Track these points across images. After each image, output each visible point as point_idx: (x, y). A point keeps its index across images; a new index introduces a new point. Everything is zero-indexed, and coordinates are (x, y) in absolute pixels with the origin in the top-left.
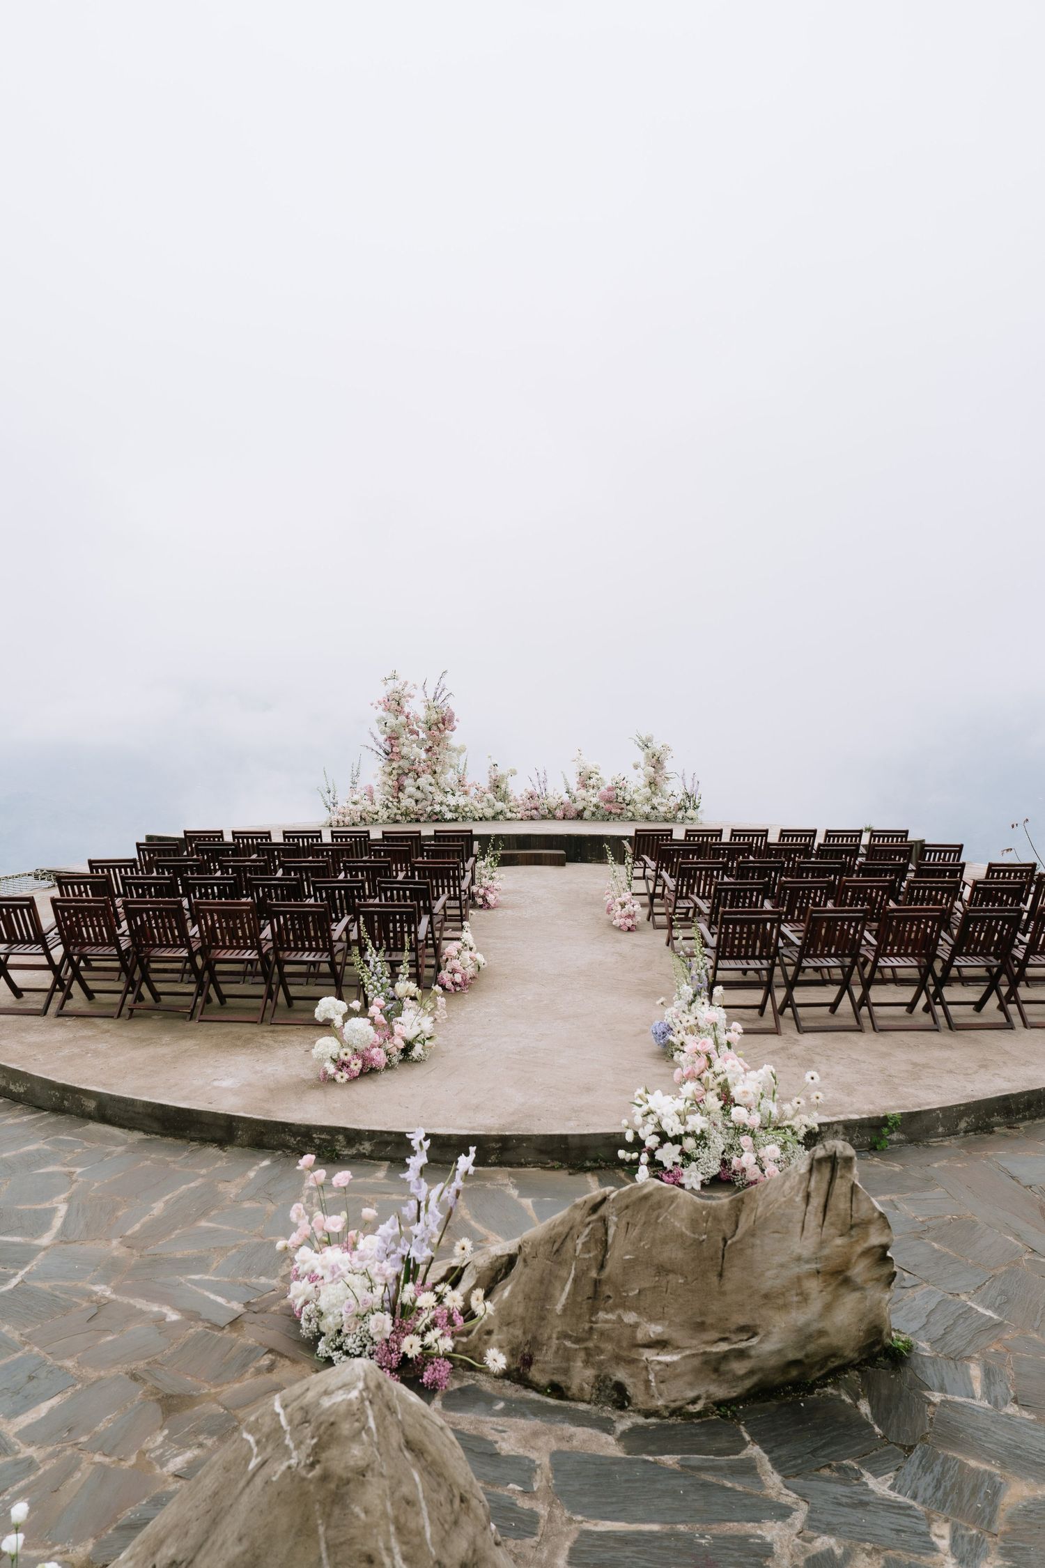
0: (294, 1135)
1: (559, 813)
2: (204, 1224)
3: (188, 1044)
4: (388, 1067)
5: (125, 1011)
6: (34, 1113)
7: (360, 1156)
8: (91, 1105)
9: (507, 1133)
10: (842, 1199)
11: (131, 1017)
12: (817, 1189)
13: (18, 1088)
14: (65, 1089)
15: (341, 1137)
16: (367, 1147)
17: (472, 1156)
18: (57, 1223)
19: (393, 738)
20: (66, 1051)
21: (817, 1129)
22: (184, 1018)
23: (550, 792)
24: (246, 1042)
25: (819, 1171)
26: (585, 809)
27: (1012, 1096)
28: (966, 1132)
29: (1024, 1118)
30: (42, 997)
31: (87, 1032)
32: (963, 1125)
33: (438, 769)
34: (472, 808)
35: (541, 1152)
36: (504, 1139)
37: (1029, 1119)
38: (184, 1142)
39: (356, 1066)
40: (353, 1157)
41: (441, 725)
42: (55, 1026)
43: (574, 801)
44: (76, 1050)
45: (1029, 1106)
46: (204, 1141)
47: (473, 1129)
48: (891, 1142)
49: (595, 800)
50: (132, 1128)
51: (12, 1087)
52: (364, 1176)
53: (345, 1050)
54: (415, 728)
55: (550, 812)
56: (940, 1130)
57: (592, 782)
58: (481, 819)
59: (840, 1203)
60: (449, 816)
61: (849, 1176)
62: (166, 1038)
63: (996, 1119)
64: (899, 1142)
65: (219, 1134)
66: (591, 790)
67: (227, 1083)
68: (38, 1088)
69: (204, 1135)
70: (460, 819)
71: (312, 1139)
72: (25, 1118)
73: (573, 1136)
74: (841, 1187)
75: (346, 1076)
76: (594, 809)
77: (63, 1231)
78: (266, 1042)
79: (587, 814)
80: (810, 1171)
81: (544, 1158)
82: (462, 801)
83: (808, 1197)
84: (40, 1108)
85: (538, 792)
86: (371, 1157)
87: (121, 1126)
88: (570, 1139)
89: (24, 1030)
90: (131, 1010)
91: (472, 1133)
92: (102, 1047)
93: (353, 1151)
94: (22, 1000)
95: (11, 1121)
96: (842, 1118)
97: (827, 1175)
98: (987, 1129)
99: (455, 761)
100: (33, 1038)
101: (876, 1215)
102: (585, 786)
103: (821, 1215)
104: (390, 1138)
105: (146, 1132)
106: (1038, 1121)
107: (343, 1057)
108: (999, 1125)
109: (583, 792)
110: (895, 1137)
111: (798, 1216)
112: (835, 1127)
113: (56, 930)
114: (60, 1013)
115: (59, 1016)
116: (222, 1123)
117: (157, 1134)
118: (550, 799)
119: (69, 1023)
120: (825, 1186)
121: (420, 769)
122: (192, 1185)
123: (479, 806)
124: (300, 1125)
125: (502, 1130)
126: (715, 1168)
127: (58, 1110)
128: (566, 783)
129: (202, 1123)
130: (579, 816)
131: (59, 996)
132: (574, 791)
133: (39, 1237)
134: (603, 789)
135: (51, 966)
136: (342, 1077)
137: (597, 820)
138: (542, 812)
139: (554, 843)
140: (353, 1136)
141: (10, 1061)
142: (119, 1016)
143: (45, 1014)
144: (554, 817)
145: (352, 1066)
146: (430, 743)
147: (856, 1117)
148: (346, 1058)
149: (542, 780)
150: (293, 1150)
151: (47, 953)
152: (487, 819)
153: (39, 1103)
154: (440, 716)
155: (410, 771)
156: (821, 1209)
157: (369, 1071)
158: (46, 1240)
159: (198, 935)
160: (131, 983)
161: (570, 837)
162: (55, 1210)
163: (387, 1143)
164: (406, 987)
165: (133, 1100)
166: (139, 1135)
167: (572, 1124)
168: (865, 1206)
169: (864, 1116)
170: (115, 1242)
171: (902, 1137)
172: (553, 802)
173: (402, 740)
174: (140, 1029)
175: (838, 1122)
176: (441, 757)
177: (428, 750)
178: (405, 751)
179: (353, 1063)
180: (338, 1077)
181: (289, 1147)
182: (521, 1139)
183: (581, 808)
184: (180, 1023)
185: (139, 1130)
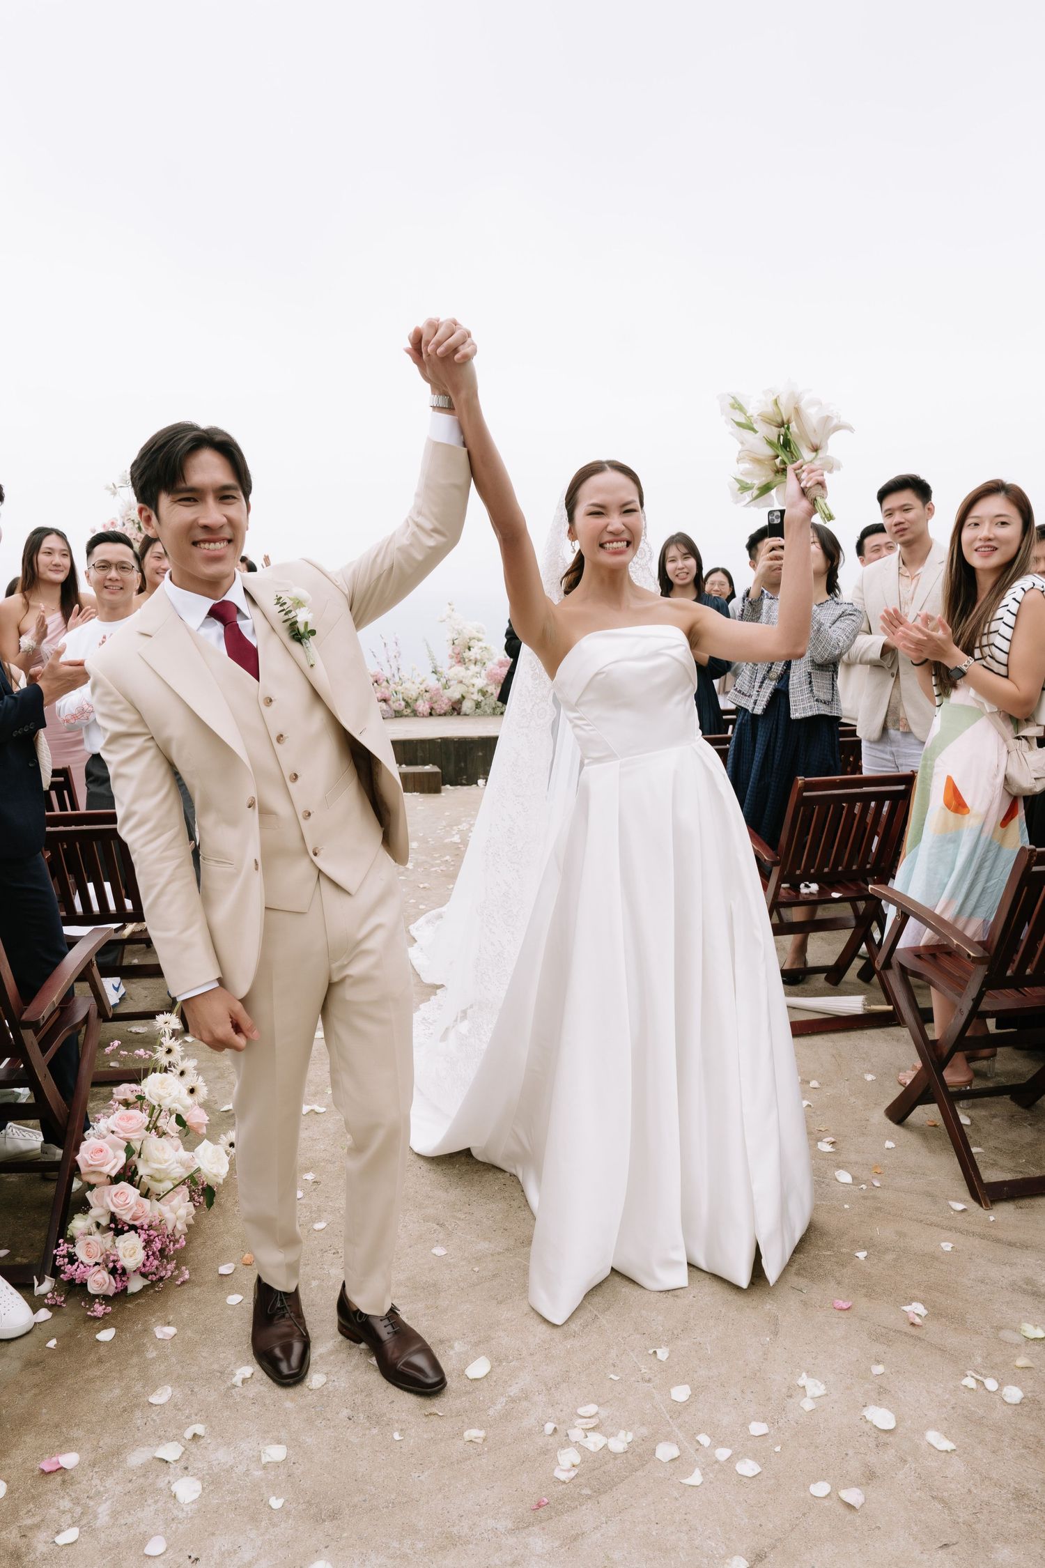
1: (423, 707)
23: (405, 673)
26: (463, 697)
43: (446, 686)
49: (480, 682)
55: (408, 705)
57: (473, 654)
66: (472, 667)
76: (480, 698)
79: (467, 706)
85: (387, 674)
102: (461, 661)
109: (459, 671)
118: (408, 685)
128: (433, 659)
130: (456, 709)
132: (444, 669)
134: (490, 665)
137: (484, 714)
138: (395, 706)
139: (420, 754)
144: (415, 713)
149: (392, 654)
161: (445, 741)
172: (412, 690)
183: (457, 696)
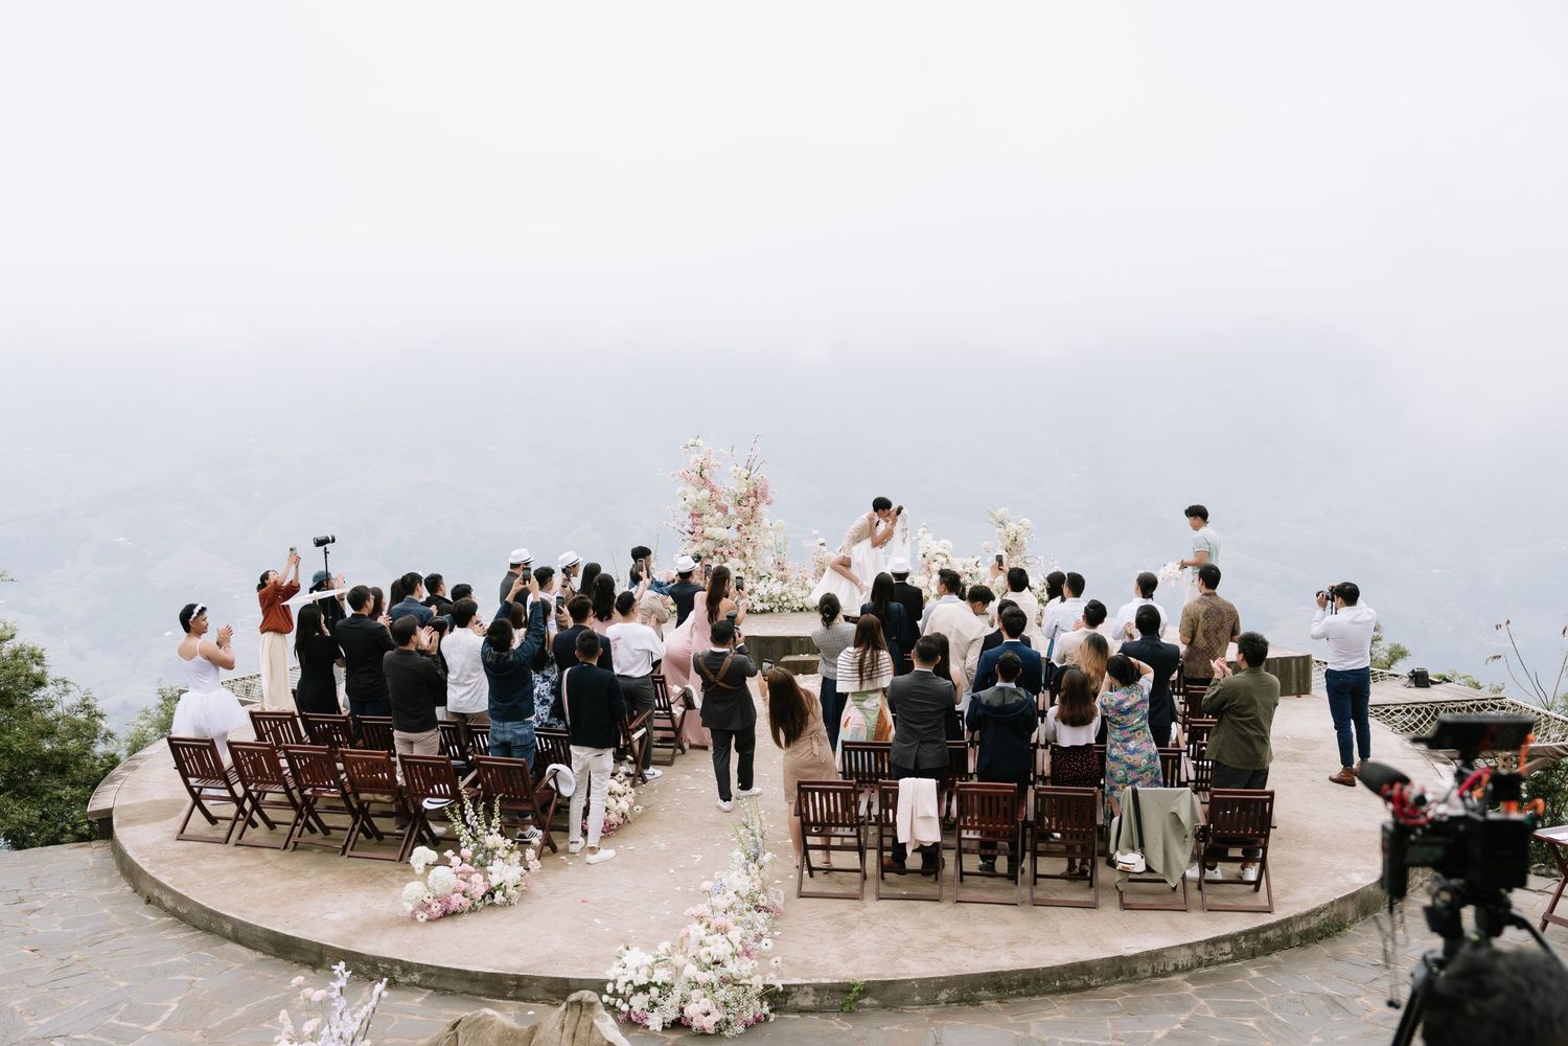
0: (365, 963)
2: (266, 1025)
3: (328, 878)
4: (473, 910)
5: (291, 844)
6: (192, 931)
7: (412, 984)
8: (229, 928)
9: (522, 974)
10: (584, 1030)
11: (294, 849)
12: (569, 1022)
13: (183, 910)
14: (212, 913)
15: (398, 968)
16: (416, 977)
17: (384, 984)
18: (165, 1016)
19: (697, 515)
20: (226, 880)
21: (781, 989)
22: (336, 851)
24: (375, 878)
25: (572, 1010)
27: (1003, 973)
28: (948, 1002)
29: (1020, 995)
30: (228, 824)
31: (252, 863)
32: (943, 996)
33: (749, 551)
34: (790, 597)
35: (549, 991)
36: (519, 978)
37: (1026, 996)
38: (290, 962)
39: (436, 909)
40: (407, 985)
41: (752, 500)
42: (230, 854)
44: (235, 879)
45: (1024, 983)
46: (304, 963)
47: (498, 968)
48: (864, 1006)
50: (255, 949)
51: (179, 908)
52: (404, 1000)
53: (429, 894)
54: (723, 502)
56: (917, 998)
58: (801, 610)
59: (583, 1034)
60: (759, 607)
61: (591, 1015)
62: (313, 872)
63: (983, 993)
64: (871, 1006)
65: (314, 958)
67: (336, 916)
68: (194, 910)
69: (303, 959)
70: (776, 610)
71: (377, 968)
72: (181, 936)
73: (573, 979)
74: (584, 1022)
75: (426, 916)
77: (166, 1023)
78: (393, 880)
80: (566, 1009)
81: (550, 996)
82: (777, 589)
83: (563, 1027)
84: (197, 927)
86: (419, 986)
87: (249, 947)
88: (571, 983)
89: (203, 858)
90: (296, 843)
91: (494, 971)
92: (257, 877)
93: (407, 980)
94: (215, 826)
95: (171, 937)
96: (814, 981)
97: (578, 1014)
98: (974, 1002)
99: (769, 542)
100: (207, 865)
101: (605, 1043)
102: (929, 571)
103: (570, 1040)
104: (433, 971)
105: (264, 953)
106: (1037, 998)
107: (426, 900)
108: (989, 999)
110: (867, 1001)
111: (557, 1040)
112: (805, 988)
113: (234, 769)
114: (239, 842)
115: (237, 845)
116: (315, 949)
117: (272, 955)
119: (243, 852)
120: (574, 1021)
121: (726, 553)
122: (274, 997)
123: (799, 595)
124: (369, 956)
125: (520, 970)
126: (673, 1015)
127: (208, 930)
129: (301, 948)
131: (240, 824)
133: (148, 1025)
135: (234, 798)
136: (422, 917)
140: (407, 968)
141: (179, 886)
142: (285, 847)
143: (227, 842)
145: (433, 909)
146: (739, 521)
147: (828, 981)
148: (429, 901)
150: (365, 976)
151: (230, 787)
152: (808, 610)
153: (197, 924)
154: (751, 488)
155: (715, 553)
156: (571, 1036)
157: (448, 914)
158: (151, 1028)
159: (346, 780)
160: (300, 816)
162: (168, 1007)
163: (432, 975)
164: (494, 840)
165: (256, 926)
166: (259, 955)
167: (580, 970)
168: (597, 1036)
169: (835, 981)
170: (197, 1032)
171: (875, 1002)
173: (705, 517)
174: (298, 860)
175: (807, 985)
176: (752, 537)
177: (739, 528)
178: (708, 531)
179: (433, 906)
180: (418, 917)
181: (361, 973)
182: (537, 979)
184: (332, 858)
185: (260, 950)
